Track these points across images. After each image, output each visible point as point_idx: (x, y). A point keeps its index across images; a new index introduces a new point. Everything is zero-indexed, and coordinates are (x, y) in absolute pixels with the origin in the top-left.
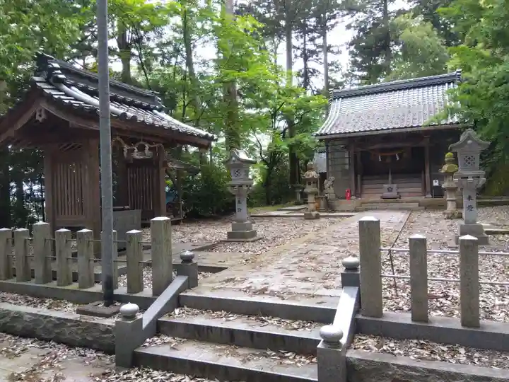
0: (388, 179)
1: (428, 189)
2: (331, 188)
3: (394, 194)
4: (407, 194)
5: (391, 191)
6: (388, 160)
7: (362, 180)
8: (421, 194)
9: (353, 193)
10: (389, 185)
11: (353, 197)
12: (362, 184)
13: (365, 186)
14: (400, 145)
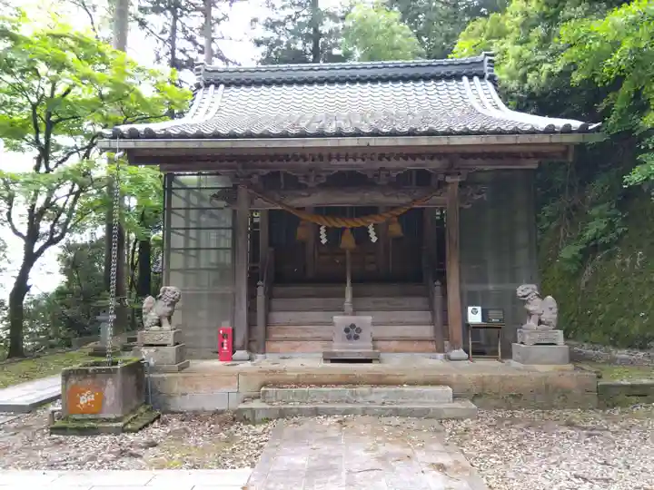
0: (343, 295)
1: (456, 330)
2: (166, 326)
3: (362, 347)
4: (394, 344)
5: (356, 338)
6: (348, 242)
7: (270, 296)
8: (432, 346)
9: (240, 338)
10: (350, 319)
11: (239, 354)
12: (269, 309)
13: (278, 317)
14: (377, 198)
